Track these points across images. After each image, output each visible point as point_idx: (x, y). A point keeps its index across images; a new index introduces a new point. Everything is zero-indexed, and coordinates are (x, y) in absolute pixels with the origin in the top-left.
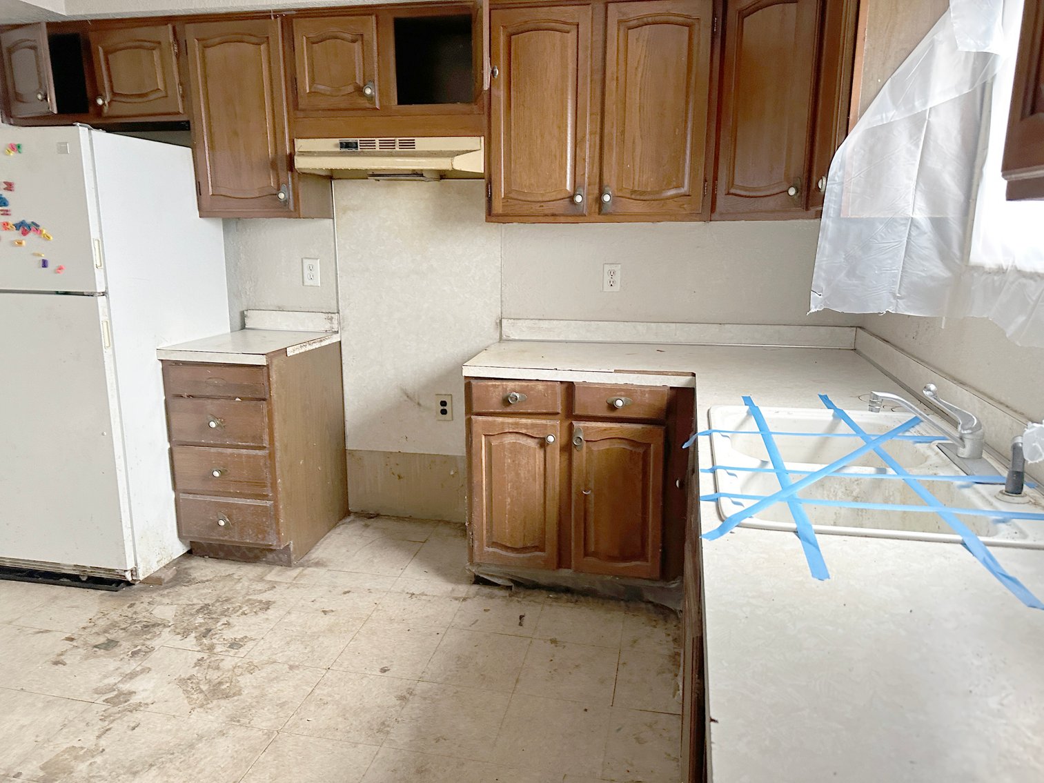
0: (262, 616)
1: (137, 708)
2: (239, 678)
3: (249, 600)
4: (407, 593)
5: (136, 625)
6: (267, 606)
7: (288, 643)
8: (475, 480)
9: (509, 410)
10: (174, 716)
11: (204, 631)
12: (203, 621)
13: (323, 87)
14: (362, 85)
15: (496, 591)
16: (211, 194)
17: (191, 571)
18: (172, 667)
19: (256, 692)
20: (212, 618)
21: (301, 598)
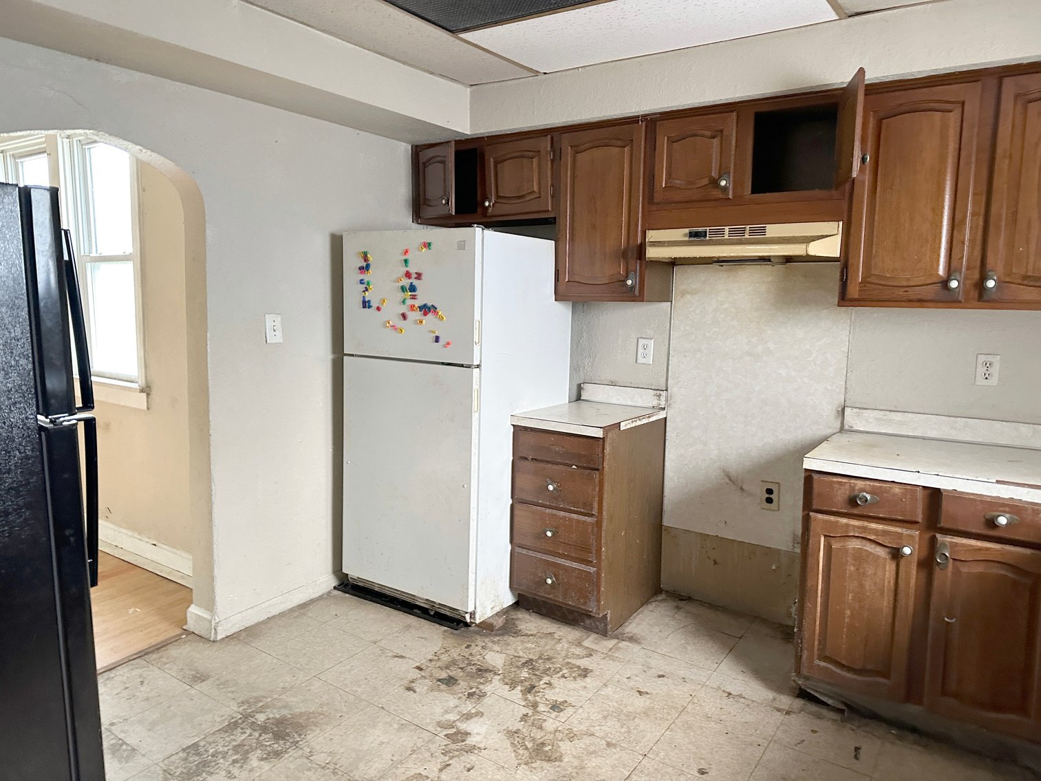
0: (580, 683)
1: (471, 749)
2: (561, 744)
3: (568, 663)
4: (724, 691)
5: (471, 667)
6: (585, 673)
7: (605, 718)
8: (809, 583)
9: (855, 511)
10: (503, 767)
11: (529, 686)
12: (527, 676)
13: (679, 182)
14: (717, 177)
15: (824, 712)
16: (567, 280)
17: (518, 622)
18: (501, 716)
19: (576, 763)
20: (536, 675)
21: (617, 673)
